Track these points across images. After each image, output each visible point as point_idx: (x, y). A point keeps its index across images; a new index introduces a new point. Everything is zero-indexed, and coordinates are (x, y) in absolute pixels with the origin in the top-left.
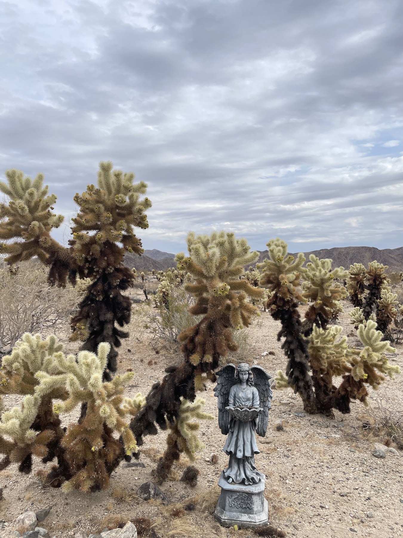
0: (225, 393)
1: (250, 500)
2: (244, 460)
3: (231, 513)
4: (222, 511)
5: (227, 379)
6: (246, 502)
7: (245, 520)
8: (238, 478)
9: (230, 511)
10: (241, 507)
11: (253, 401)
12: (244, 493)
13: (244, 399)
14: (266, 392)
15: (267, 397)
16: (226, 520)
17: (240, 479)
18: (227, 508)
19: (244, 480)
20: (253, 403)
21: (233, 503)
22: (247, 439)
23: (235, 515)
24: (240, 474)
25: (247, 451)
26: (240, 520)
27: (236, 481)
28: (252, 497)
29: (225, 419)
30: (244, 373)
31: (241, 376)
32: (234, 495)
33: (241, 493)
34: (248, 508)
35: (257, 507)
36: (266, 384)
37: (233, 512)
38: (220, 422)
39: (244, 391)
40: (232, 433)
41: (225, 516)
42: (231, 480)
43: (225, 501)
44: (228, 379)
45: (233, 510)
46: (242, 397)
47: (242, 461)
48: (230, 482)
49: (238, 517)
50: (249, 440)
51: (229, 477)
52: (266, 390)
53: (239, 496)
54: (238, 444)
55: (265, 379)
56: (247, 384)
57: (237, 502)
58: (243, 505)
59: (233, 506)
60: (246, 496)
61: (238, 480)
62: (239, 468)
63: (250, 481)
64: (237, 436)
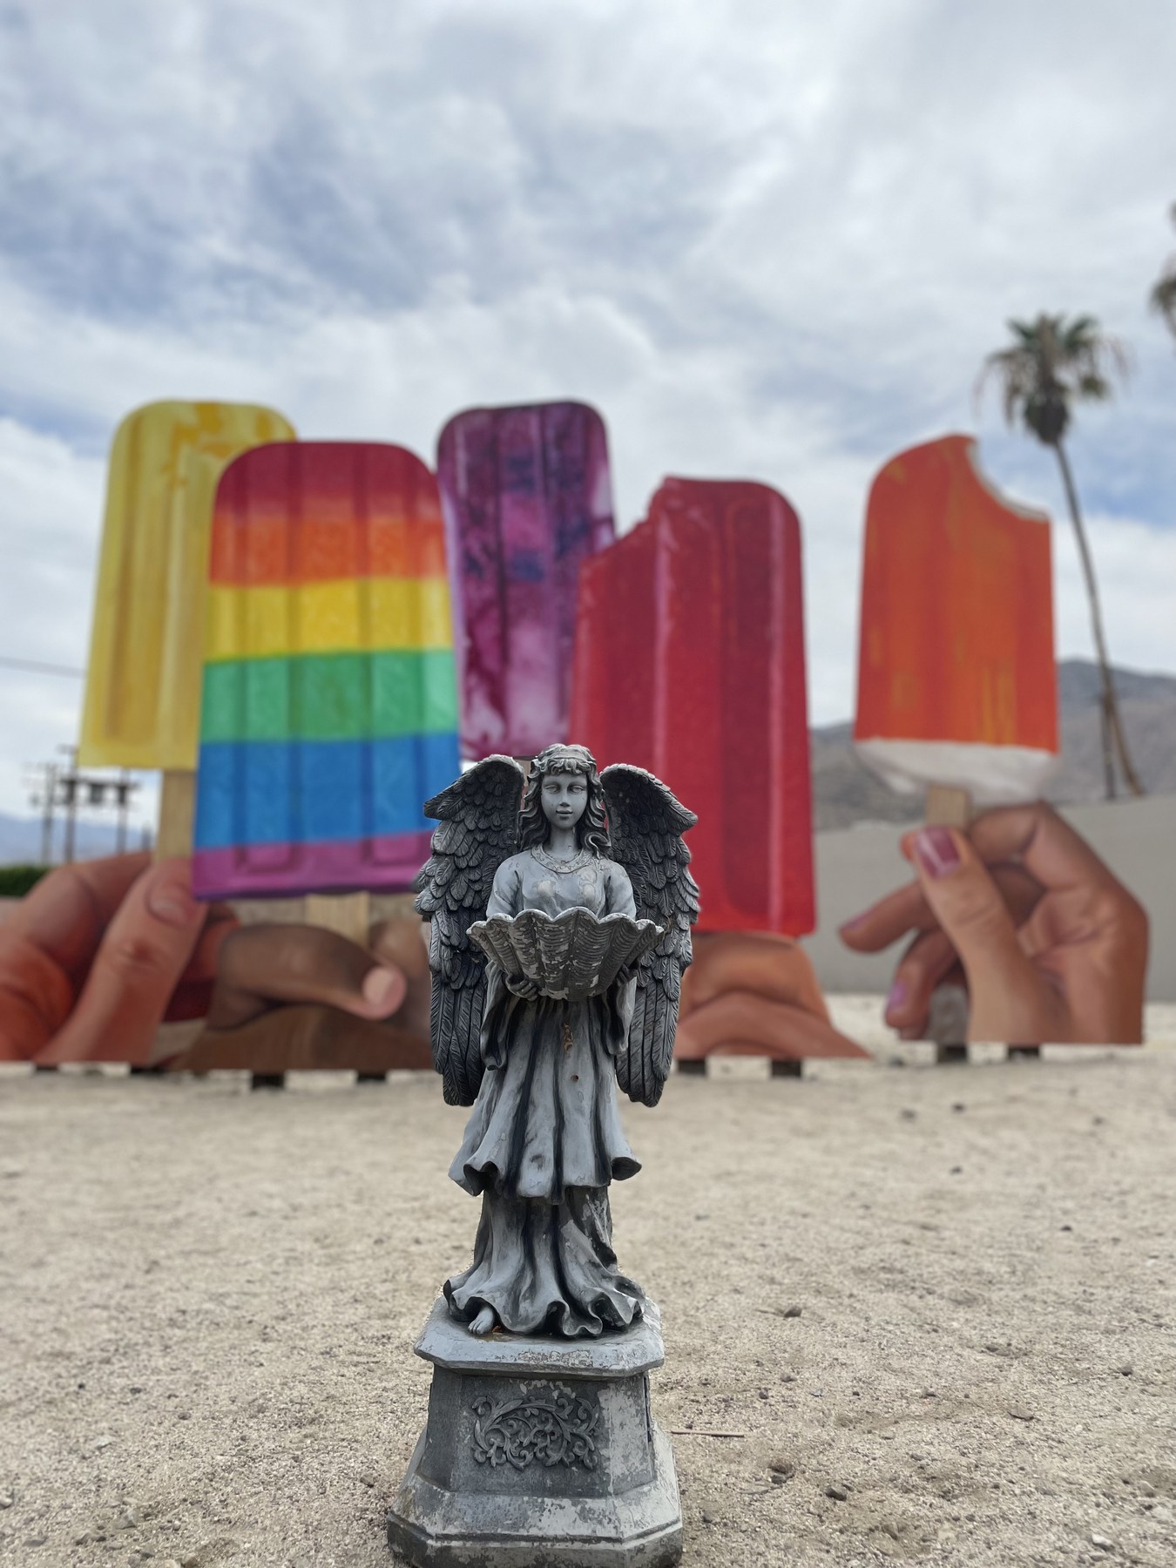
0: (467, 903)
1: (590, 1417)
2: (555, 1211)
3: (484, 1499)
4: (433, 1495)
5: (480, 837)
6: (567, 1429)
7: (560, 1533)
8: (525, 1305)
9: (479, 1490)
10: (541, 1463)
12: (555, 1378)
13: (562, 905)
14: (665, 897)
15: (674, 916)
16: (454, 1544)
17: (535, 1310)
18: (462, 1470)
19: (556, 1308)
21: (497, 1441)
22: (578, 1101)
23: (503, 1506)
24: (533, 1288)
25: (576, 1161)
26: (534, 1532)
27: (514, 1324)
28: (598, 1402)
29: (462, 1023)
30: (565, 780)
31: (549, 799)
32: (501, 1395)
33: (539, 1384)
34: (579, 1461)
35: (626, 1458)
36: (666, 856)
37: (494, 1493)
38: (440, 1038)
39: (566, 870)
40: (502, 1073)
41: (448, 1521)
42: (484, 1319)
43: (450, 1436)
44: (486, 841)
45: (492, 1481)
46: (556, 896)
47: (547, 1220)
48: (481, 1330)
49: (522, 1520)
51: (476, 1305)
52: (670, 883)
53: (527, 1400)
54: (529, 1127)
55: (662, 836)
57: (517, 1433)
58: (549, 1452)
59: (494, 1462)
60: (568, 1397)
61: (527, 1317)
62: (530, 1256)
63: (591, 1320)
64: (526, 1089)
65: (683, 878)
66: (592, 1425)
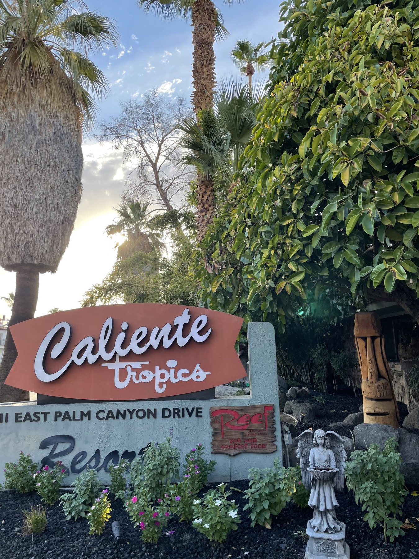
2: (326, 512)
4: (311, 555)
9: (318, 555)
18: (315, 552)
19: (327, 529)
20: (330, 464)
21: (320, 548)
27: (321, 530)
29: (307, 477)
34: (332, 552)
62: (322, 519)
64: (319, 492)
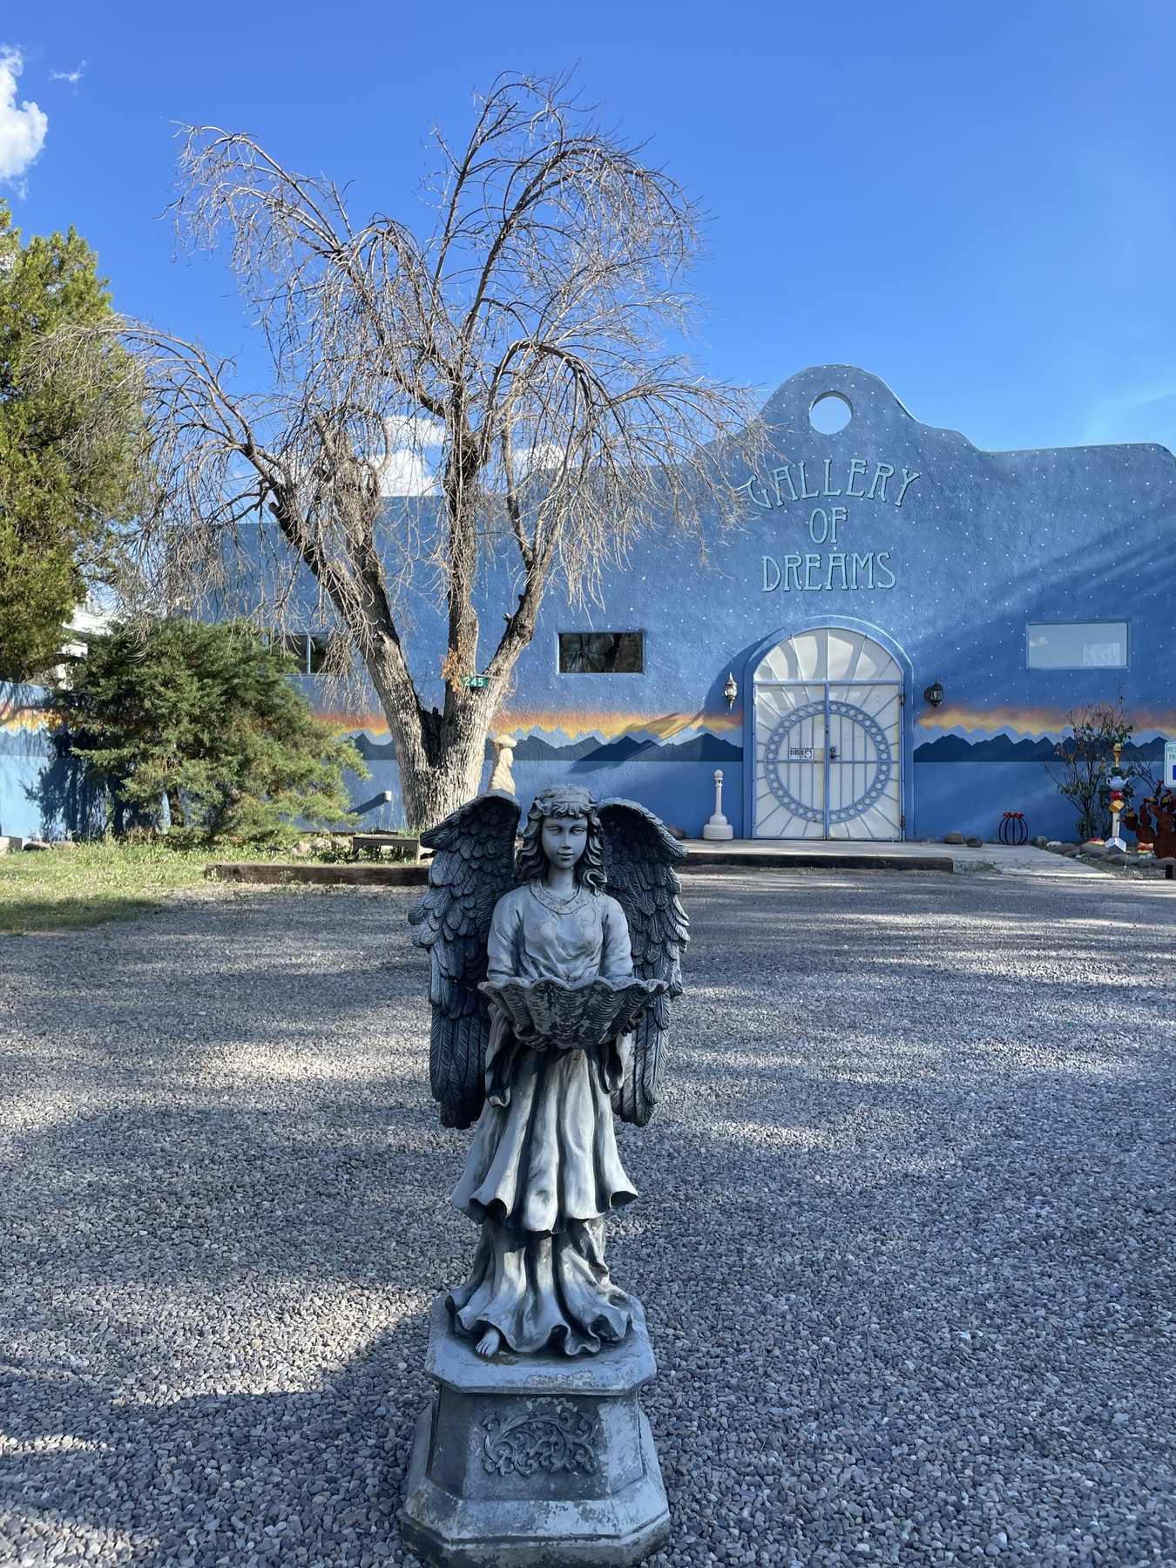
0: (462, 931)
1: (591, 1428)
3: (495, 1504)
5: (475, 865)
6: (570, 1438)
7: (565, 1533)
8: (529, 1328)
10: (547, 1471)
11: (604, 957)
12: (558, 1396)
13: (564, 947)
14: (654, 923)
15: (664, 944)
16: (468, 1547)
17: (538, 1332)
22: (578, 1136)
23: (510, 1512)
24: (537, 1311)
25: (578, 1195)
26: (541, 1533)
28: (597, 1415)
30: (567, 823)
31: (552, 841)
32: (509, 1412)
33: (543, 1400)
35: (621, 1460)
36: (656, 885)
37: (503, 1499)
38: (440, 1067)
39: (566, 910)
40: (504, 1114)
41: (462, 1526)
42: (491, 1340)
43: (461, 1449)
44: (480, 869)
45: (501, 1488)
47: (550, 1244)
48: (489, 1352)
49: (530, 1522)
50: (588, 1141)
51: (482, 1328)
52: (659, 911)
53: (533, 1415)
54: (535, 1163)
55: (652, 863)
56: (578, 882)
57: (524, 1445)
58: (553, 1460)
59: (503, 1470)
60: (570, 1411)
61: (531, 1338)
63: (590, 1338)
65: (672, 906)
66: (592, 1436)
